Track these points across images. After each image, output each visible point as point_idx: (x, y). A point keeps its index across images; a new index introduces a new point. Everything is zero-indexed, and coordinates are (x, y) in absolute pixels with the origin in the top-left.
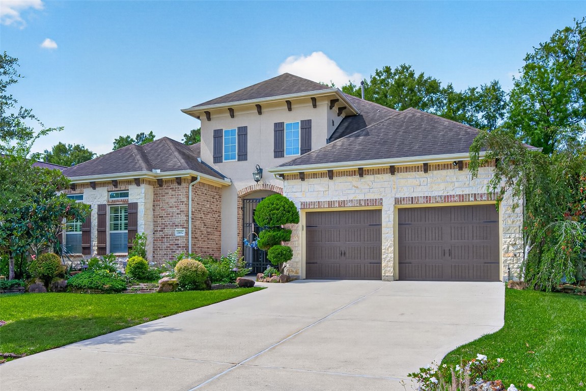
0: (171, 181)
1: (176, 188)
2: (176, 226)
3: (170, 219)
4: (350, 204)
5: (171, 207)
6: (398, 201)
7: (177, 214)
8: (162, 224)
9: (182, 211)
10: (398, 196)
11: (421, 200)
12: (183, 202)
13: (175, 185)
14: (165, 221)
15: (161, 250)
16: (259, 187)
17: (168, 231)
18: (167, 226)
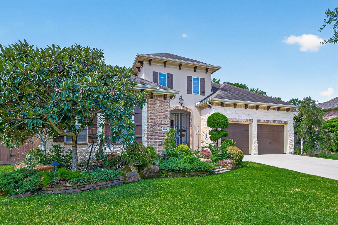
0: (159, 96)
1: (162, 101)
2: (162, 125)
3: (158, 120)
4: (241, 121)
5: (158, 113)
6: (258, 121)
7: (164, 117)
8: (152, 123)
9: (167, 116)
10: (258, 119)
11: (266, 121)
12: (168, 110)
13: (162, 99)
14: (154, 121)
15: (151, 140)
16: (180, 107)
17: (156, 128)
18: (156, 124)
